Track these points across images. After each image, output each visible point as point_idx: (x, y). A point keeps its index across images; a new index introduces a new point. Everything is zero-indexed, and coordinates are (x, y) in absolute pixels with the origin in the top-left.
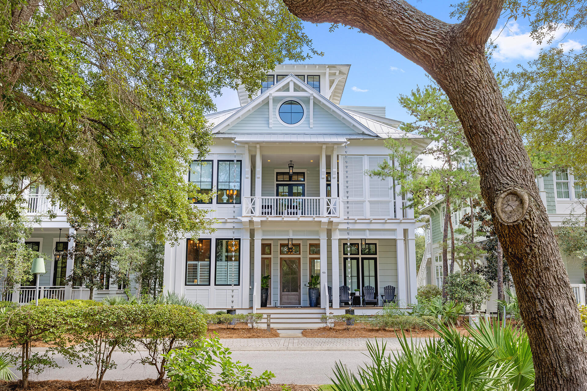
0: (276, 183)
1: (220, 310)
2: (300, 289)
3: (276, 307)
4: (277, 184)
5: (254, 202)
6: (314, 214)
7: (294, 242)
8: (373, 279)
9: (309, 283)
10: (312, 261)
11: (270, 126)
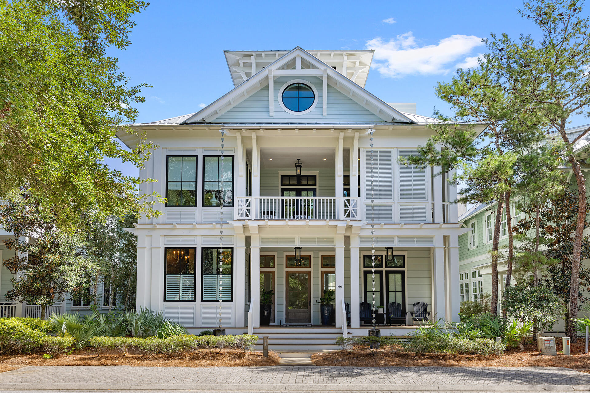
0: (280, 187)
1: (206, 330)
2: (310, 305)
3: (280, 326)
4: (282, 189)
5: (249, 203)
6: (327, 217)
7: (303, 254)
8: (399, 295)
9: (320, 299)
10: (325, 274)
11: (270, 114)
